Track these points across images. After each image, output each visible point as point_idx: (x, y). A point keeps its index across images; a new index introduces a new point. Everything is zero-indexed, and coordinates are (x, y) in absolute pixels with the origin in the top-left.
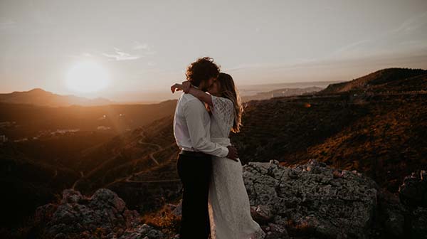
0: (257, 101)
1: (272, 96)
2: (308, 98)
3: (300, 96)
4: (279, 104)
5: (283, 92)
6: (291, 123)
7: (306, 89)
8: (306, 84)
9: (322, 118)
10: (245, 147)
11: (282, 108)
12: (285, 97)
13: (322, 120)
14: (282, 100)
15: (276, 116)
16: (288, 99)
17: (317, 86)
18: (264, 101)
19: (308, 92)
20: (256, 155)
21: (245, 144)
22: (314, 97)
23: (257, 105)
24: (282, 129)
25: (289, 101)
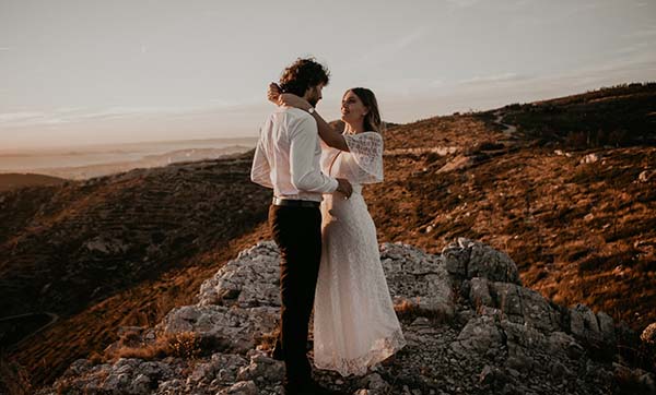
0: (144, 170)
1: (170, 162)
2: (230, 163)
3: (216, 161)
4: (181, 173)
5: (188, 155)
6: (203, 204)
7: (224, 150)
8: (223, 141)
9: (251, 193)
10: (125, 248)
11: (187, 181)
12: (191, 163)
13: (250, 196)
14: (187, 167)
15: (176, 195)
16: (197, 166)
17: (241, 145)
18: (156, 169)
19: (227, 153)
20: (146, 259)
21: (126, 241)
22: (238, 161)
23: (145, 176)
24: (188, 214)
25: (198, 169)
